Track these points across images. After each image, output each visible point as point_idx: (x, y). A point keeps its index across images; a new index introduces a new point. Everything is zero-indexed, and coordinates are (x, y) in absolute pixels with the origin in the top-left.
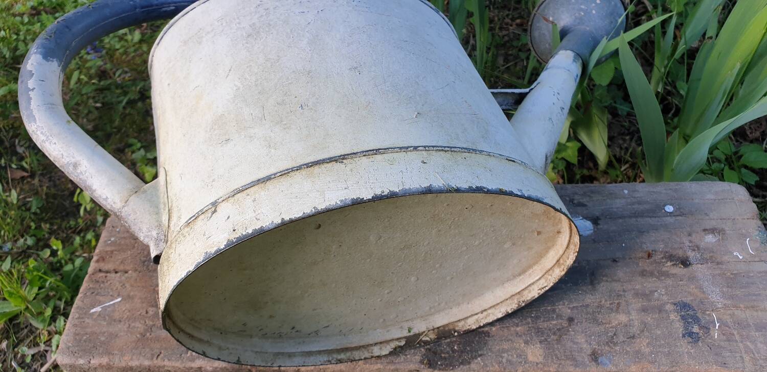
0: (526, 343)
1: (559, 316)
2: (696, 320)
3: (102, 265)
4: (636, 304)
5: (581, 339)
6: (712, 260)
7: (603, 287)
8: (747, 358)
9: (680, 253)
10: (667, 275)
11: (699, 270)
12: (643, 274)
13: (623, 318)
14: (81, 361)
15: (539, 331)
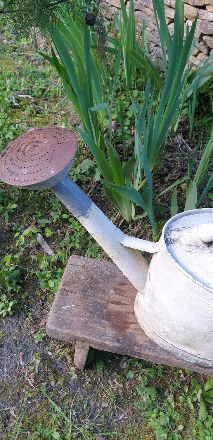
3: (65, 288)
14: (59, 330)
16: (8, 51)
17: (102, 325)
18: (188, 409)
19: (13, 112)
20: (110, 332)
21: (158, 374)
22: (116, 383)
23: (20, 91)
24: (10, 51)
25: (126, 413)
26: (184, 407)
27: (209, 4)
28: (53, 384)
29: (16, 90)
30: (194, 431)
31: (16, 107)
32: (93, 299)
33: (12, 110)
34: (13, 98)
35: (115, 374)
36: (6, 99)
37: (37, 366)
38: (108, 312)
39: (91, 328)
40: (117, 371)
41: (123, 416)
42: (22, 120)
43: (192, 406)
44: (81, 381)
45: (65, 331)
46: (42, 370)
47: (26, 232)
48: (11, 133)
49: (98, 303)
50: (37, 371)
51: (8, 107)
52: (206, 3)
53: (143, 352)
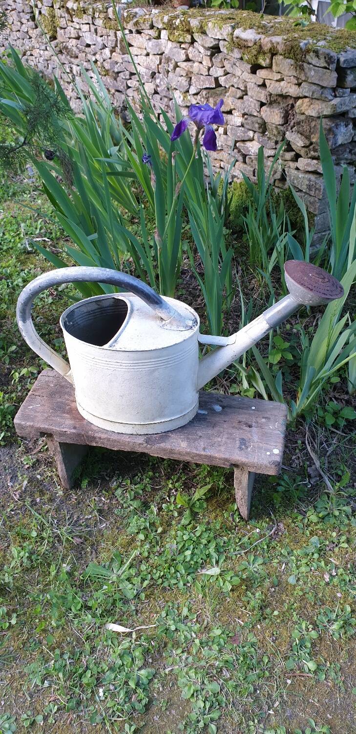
0: (182, 441)
1: (197, 435)
2: (245, 444)
3: (34, 393)
4: (226, 436)
5: (202, 443)
6: (261, 427)
7: (216, 429)
8: (256, 457)
9: (250, 423)
10: (242, 429)
11: (254, 429)
12: (233, 427)
13: (219, 439)
14: (23, 423)
15: (188, 438)
16: (28, 192)
17: (62, 418)
18: (172, 517)
19: (27, 258)
20: (69, 422)
21: (147, 489)
22: (104, 499)
23: (35, 234)
24: (30, 191)
25: (108, 523)
26: (167, 515)
27: (234, 109)
28: (38, 500)
29: (32, 234)
30: (174, 533)
31: (29, 253)
32: (59, 400)
33: (26, 256)
34: (27, 243)
35: (104, 492)
36: (19, 245)
37: (24, 486)
38: (70, 408)
39: (52, 420)
40: (105, 490)
41: (104, 525)
42: (35, 265)
43: (176, 514)
44: (67, 497)
45: (28, 424)
46: (28, 489)
47: (24, 371)
48: (20, 280)
49: (62, 403)
50: (23, 489)
51: (21, 253)
52: (232, 108)
53: (96, 435)
